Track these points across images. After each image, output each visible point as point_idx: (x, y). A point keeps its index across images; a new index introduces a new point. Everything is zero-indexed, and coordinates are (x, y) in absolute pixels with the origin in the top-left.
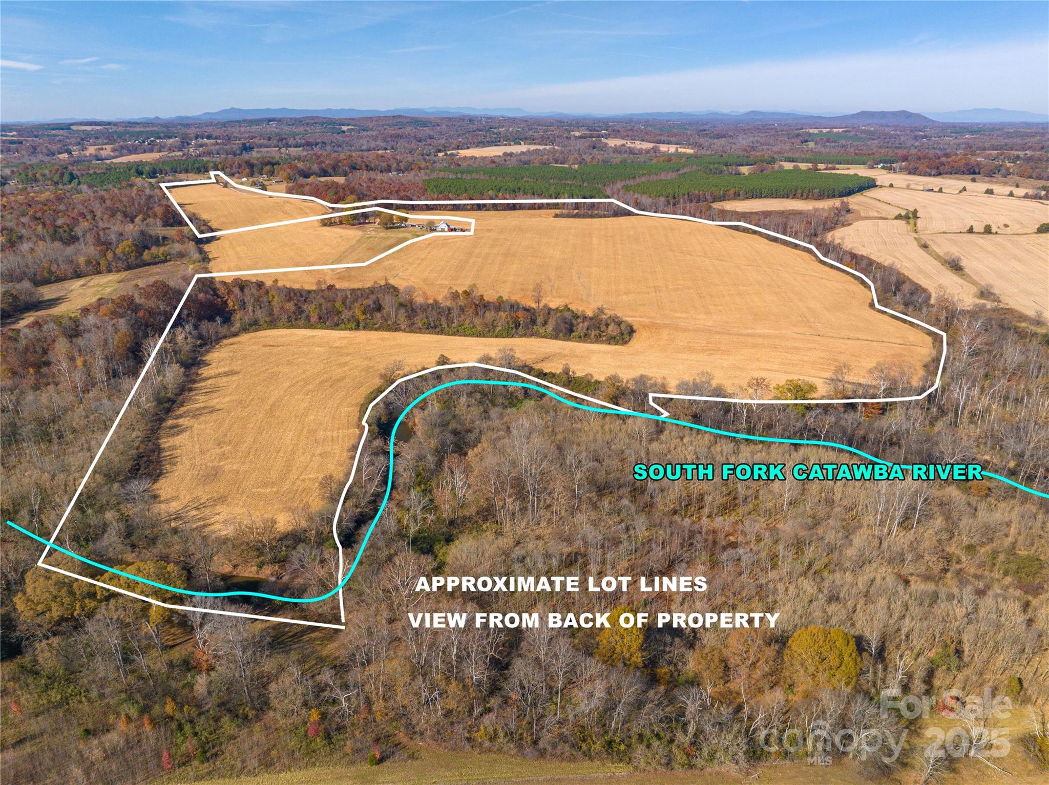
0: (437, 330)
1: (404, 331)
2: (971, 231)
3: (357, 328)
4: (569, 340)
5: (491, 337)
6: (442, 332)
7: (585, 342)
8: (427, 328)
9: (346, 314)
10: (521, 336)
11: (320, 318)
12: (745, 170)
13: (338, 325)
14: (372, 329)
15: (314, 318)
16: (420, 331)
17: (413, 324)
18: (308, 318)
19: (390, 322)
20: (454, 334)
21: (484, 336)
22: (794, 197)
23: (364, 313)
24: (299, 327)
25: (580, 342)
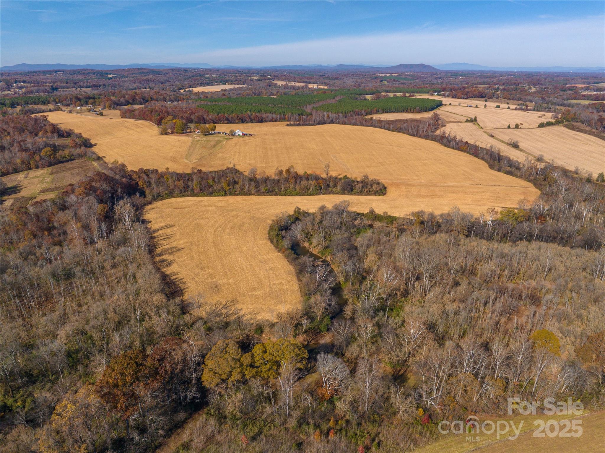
0: (274, 193)
1: (254, 195)
2: (509, 127)
3: (226, 194)
4: (351, 194)
5: (307, 195)
6: (276, 194)
7: (361, 195)
8: (268, 192)
9: (217, 187)
10: (324, 194)
11: (201, 190)
12: (369, 97)
13: (212, 193)
14: (235, 195)
15: (197, 190)
16: (263, 194)
17: (259, 190)
18: (193, 190)
19: (245, 190)
20: (284, 195)
21: (302, 195)
22: (407, 112)
23: (229, 185)
24: (188, 196)
25: (359, 195)
